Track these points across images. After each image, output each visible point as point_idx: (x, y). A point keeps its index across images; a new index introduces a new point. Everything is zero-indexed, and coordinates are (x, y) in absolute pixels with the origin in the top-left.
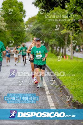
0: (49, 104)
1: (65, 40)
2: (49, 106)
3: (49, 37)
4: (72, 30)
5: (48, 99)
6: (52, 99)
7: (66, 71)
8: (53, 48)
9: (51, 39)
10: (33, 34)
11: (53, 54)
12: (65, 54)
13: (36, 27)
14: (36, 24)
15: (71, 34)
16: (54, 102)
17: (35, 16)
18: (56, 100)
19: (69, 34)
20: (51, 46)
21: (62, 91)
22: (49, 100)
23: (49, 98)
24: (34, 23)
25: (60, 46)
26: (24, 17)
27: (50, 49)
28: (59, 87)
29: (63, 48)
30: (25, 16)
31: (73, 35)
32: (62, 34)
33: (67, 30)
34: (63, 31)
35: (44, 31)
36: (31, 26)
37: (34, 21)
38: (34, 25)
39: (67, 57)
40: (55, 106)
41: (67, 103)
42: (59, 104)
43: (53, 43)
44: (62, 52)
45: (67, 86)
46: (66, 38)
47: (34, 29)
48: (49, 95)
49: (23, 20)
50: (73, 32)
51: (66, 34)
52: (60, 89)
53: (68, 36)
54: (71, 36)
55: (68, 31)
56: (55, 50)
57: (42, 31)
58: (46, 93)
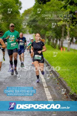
0: (47, 97)
1: (61, 31)
2: (46, 99)
3: (46, 29)
4: (68, 21)
5: (45, 91)
6: (50, 92)
7: (63, 63)
8: (49, 40)
9: (47, 31)
10: (29, 27)
11: (50, 46)
12: (62, 46)
13: (32, 19)
14: (32, 15)
15: (68, 26)
16: (51, 95)
17: (31, 8)
18: (54, 92)
19: (66, 25)
20: (48, 38)
21: (59, 83)
22: (46, 93)
23: (47, 90)
24: (30, 15)
25: (57, 38)
26: (20, 9)
27: (47, 40)
28: (56, 80)
29: (60, 40)
30: (21, 7)
31: (69, 27)
32: (59, 25)
33: (63, 21)
34: (60, 22)
35: (40, 23)
36: (27, 18)
37: (30, 13)
38: (31, 17)
39: (64, 49)
40: (53, 99)
41: (65, 96)
42: (56, 96)
43: (49, 35)
44: (59, 44)
45: (65, 78)
46: (63, 29)
47: (30, 21)
48: (46, 87)
49: (19, 12)
50: (69, 24)
51: (63, 25)
52: (57, 82)
53: (65, 28)
54: (67, 27)
55: (64, 23)
56: (52, 42)
57: (38, 23)
58: (44, 85)
